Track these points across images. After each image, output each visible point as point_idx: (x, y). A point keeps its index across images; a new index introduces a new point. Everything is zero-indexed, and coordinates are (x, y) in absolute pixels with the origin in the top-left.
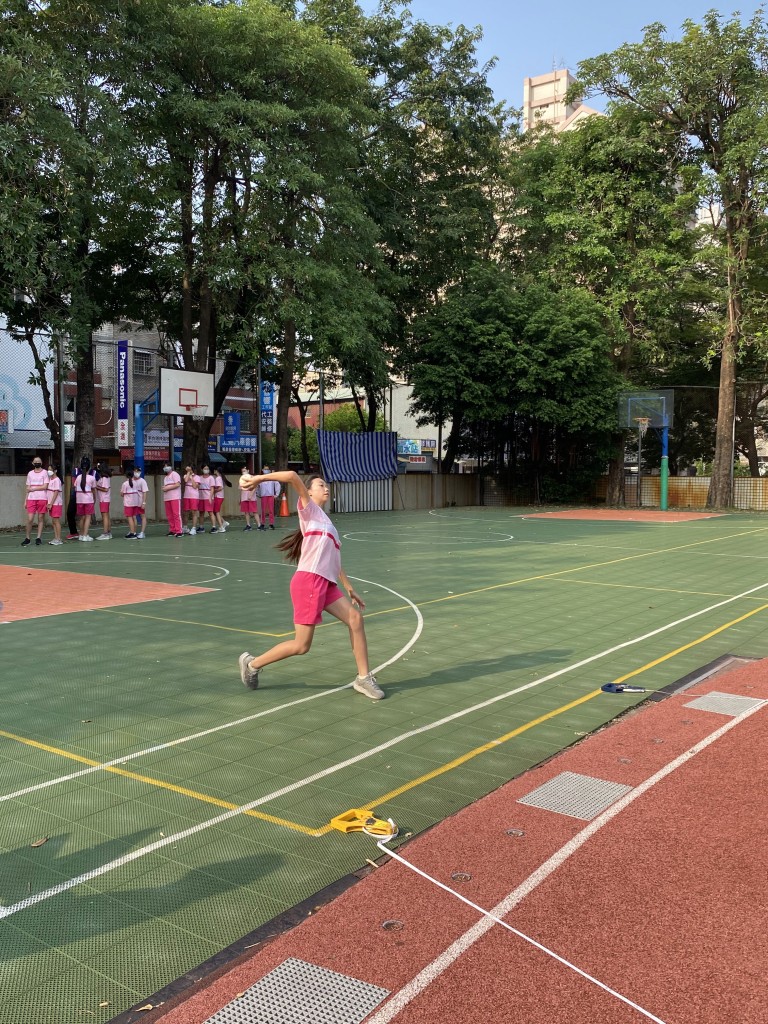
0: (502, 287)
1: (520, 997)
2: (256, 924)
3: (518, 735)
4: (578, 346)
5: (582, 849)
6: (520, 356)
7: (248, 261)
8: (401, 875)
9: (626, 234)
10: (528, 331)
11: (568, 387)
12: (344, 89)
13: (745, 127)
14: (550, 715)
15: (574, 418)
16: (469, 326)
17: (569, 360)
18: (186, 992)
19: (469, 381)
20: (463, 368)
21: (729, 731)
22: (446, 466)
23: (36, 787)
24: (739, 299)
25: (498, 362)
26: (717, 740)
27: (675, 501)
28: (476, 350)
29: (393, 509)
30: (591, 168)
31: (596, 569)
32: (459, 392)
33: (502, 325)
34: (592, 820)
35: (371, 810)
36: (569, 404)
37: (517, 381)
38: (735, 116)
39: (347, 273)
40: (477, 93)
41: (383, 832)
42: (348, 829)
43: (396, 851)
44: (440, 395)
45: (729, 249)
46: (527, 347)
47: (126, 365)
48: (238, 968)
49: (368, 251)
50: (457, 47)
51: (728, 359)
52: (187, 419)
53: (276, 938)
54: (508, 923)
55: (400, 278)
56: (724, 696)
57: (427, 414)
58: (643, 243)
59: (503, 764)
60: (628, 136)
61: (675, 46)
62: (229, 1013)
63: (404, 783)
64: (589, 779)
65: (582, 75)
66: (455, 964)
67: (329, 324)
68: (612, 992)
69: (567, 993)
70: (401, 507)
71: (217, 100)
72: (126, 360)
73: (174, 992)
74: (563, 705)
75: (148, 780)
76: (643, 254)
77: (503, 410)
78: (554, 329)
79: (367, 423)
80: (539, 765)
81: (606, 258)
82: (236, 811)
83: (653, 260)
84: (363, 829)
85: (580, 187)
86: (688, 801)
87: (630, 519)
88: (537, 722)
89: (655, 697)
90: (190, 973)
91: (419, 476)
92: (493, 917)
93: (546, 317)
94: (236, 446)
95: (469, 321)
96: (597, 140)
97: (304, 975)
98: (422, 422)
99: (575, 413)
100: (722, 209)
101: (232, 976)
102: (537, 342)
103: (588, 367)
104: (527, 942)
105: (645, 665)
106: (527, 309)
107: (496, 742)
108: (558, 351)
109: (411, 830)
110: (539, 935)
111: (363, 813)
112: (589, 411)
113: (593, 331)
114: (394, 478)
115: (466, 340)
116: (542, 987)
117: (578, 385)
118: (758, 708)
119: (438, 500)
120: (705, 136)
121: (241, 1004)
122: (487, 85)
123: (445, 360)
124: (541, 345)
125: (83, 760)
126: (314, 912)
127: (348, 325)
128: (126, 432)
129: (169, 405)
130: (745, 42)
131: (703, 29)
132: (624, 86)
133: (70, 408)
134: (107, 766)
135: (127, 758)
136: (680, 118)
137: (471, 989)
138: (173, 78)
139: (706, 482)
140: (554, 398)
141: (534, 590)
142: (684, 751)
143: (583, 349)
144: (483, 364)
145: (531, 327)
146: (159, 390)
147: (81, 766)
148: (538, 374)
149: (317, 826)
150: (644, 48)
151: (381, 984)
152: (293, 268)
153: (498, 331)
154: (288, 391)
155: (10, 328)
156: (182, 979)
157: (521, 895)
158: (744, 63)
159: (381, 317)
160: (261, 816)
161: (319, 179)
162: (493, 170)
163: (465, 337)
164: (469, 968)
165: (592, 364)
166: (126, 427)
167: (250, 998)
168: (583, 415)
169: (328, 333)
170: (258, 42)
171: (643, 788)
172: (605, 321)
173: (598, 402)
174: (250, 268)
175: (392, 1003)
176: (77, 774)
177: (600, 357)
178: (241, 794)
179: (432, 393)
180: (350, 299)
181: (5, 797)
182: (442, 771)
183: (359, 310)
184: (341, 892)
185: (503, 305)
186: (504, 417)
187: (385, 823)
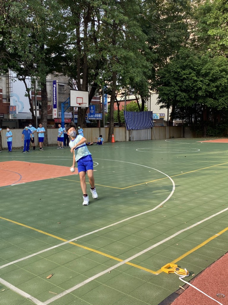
0: (192, 57)
3: (225, 232)
4: (220, 78)
6: (199, 82)
7: (101, 49)
8: (195, 294)
10: (202, 73)
11: (217, 93)
15: (220, 105)
16: (179, 72)
17: (218, 83)
19: (179, 92)
20: (177, 88)
22: (170, 123)
25: (191, 85)
28: (182, 80)
29: (151, 139)
32: (176, 96)
33: (192, 71)
35: (175, 264)
36: (218, 100)
37: (198, 92)
39: (136, 54)
41: (183, 273)
42: (169, 272)
43: (190, 282)
44: (168, 98)
46: (201, 79)
47: (56, 89)
49: (143, 45)
52: (79, 108)
55: (154, 55)
57: (164, 104)
59: (222, 244)
63: (186, 252)
67: (129, 72)
70: (153, 138)
72: (56, 88)
77: (192, 102)
78: (212, 72)
79: (141, 108)
82: (122, 262)
84: (175, 272)
85: (222, 19)
93: (209, 67)
94: (94, 117)
95: (179, 70)
98: (161, 107)
99: (220, 103)
103: (225, 86)
106: (202, 64)
107: (217, 235)
108: (214, 80)
109: (194, 273)
111: (173, 265)
112: (225, 102)
114: (152, 128)
115: (178, 77)
117: (221, 92)
119: (168, 136)
123: (170, 85)
124: (207, 78)
125: (61, 239)
127: (137, 73)
128: (56, 113)
129: (73, 103)
133: (37, 105)
134: (70, 242)
135: (77, 238)
140: (212, 98)
143: (224, 79)
144: (185, 86)
145: (203, 71)
146: (70, 98)
147: (60, 242)
148: (206, 89)
149: (156, 270)
152: (117, 53)
153: (190, 73)
154: (114, 98)
155: (17, 77)
159: (148, 70)
160: (133, 265)
161: (126, 18)
162: (189, 14)
163: (178, 76)
165: (226, 84)
166: (56, 111)
168: (223, 104)
169: (129, 76)
176: (59, 245)
178: (124, 255)
179: (165, 97)
180: (137, 63)
181: (35, 254)
182: (199, 247)
183: (140, 67)
184: (172, 301)
185: (192, 64)
186: (193, 105)
187: (183, 270)
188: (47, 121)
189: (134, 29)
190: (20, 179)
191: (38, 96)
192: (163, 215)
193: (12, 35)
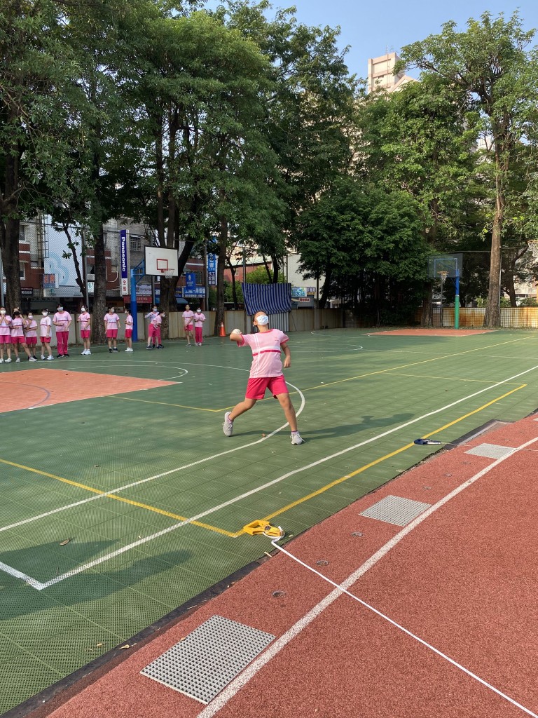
0: (355, 191)
1: (357, 640)
2: (195, 594)
3: (362, 472)
4: (402, 228)
5: (399, 544)
6: (366, 235)
7: (197, 178)
8: (286, 562)
9: (433, 156)
10: (371, 219)
11: (397, 253)
12: (254, 69)
13: (507, 86)
14: (382, 459)
15: (400, 273)
16: (335, 216)
17: (397, 236)
18: (150, 637)
19: (335, 251)
20: (331, 243)
21: (493, 468)
22: (322, 304)
23: (64, 508)
24: (503, 197)
25: (353, 239)
26: (485, 475)
27: (464, 323)
28: (339, 231)
29: (289, 331)
30: (410, 115)
31: (413, 367)
32: (329, 257)
33: (355, 215)
34: (406, 526)
35: (268, 521)
36: (397, 264)
37: (362, 251)
38: (501, 79)
39: (257, 185)
40: (339, 69)
41: (276, 534)
42: (254, 532)
43: (283, 546)
44: (317, 260)
45: (497, 164)
46: (371, 228)
47: (125, 245)
48: (182, 622)
49: (271, 171)
50: (325, 40)
51: (496, 234)
52: (163, 277)
53: (205, 603)
54: (351, 592)
55: (291, 187)
56: (490, 446)
57: (309, 272)
58: (443, 162)
59: (352, 490)
60: (433, 94)
61: (462, 35)
62: (175, 650)
63: (290, 503)
64: (404, 500)
65: (403, 56)
66: (317, 619)
67: (247, 217)
68: (415, 637)
69: (386, 638)
70: (294, 329)
71: (175, 78)
72: (125, 242)
73: (143, 637)
74: (390, 453)
75: (132, 503)
76: (443, 168)
77: (356, 268)
78: (388, 217)
79: (272, 278)
80: (373, 491)
81: (420, 172)
82: (185, 521)
83: (448, 172)
84: (263, 533)
85: (403, 128)
86: (466, 513)
87: (436, 335)
88: (373, 464)
89: (447, 447)
90: (153, 625)
91: (305, 310)
92: (341, 589)
93: (382, 210)
94: (194, 294)
95: (335, 213)
96: (414, 97)
97: (223, 626)
98: (306, 277)
99: (401, 270)
100: (493, 139)
101: (178, 627)
102: (377, 225)
103: (409, 241)
104: (362, 604)
105: (441, 427)
106: (372, 205)
107: (348, 477)
108: (391, 230)
109: (292, 533)
110: (370, 600)
111: (264, 523)
112: (409, 268)
113: (412, 218)
114: (290, 312)
115: (333, 225)
116: (370, 633)
117: (403, 251)
118: (512, 454)
119: (317, 325)
120: (482, 93)
121: (183, 645)
122: (344, 64)
123: (320, 238)
124: (379, 227)
125: (94, 490)
126: (231, 585)
127: (259, 218)
128: (126, 286)
129: (151, 269)
130: (507, 32)
131: (480, 24)
132: (430, 62)
133: (92, 272)
134: (108, 494)
135: (121, 489)
136: (465, 81)
137: (326, 635)
138: (147, 65)
139: (483, 311)
140: (388, 260)
141: (373, 381)
142: (465, 481)
143: (406, 229)
144: (344, 240)
145: (373, 216)
146: (145, 260)
147: (92, 494)
148: (378, 246)
149: (235, 531)
150: (444, 38)
151: (271, 632)
152: (225, 183)
153: (353, 219)
154: (223, 259)
155: (53, 224)
156: (148, 629)
157: (359, 574)
158: (506, 45)
159: (279, 212)
160: (201, 525)
161: (239, 126)
162: (349, 118)
163: (332, 223)
164: (326, 621)
165: (411, 239)
166: (127, 283)
167: (189, 641)
168: (406, 271)
169: (247, 223)
170: (200, 41)
171: (438, 505)
172: (419, 212)
173: (415, 262)
174: (198, 183)
175: (276, 643)
176: (90, 499)
177: (416, 234)
178: (189, 511)
179: (312, 258)
180: (260, 201)
181: (45, 514)
182: (313, 495)
183: (266, 209)
184: (248, 573)
185: (355, 203)
186: (357, 273)
187: (276, 529)
188: (104, 300)
189: (254, 143)
190: (47, 398)
191: (88, 257)
192: (271, 449)
193: (37, 152)
